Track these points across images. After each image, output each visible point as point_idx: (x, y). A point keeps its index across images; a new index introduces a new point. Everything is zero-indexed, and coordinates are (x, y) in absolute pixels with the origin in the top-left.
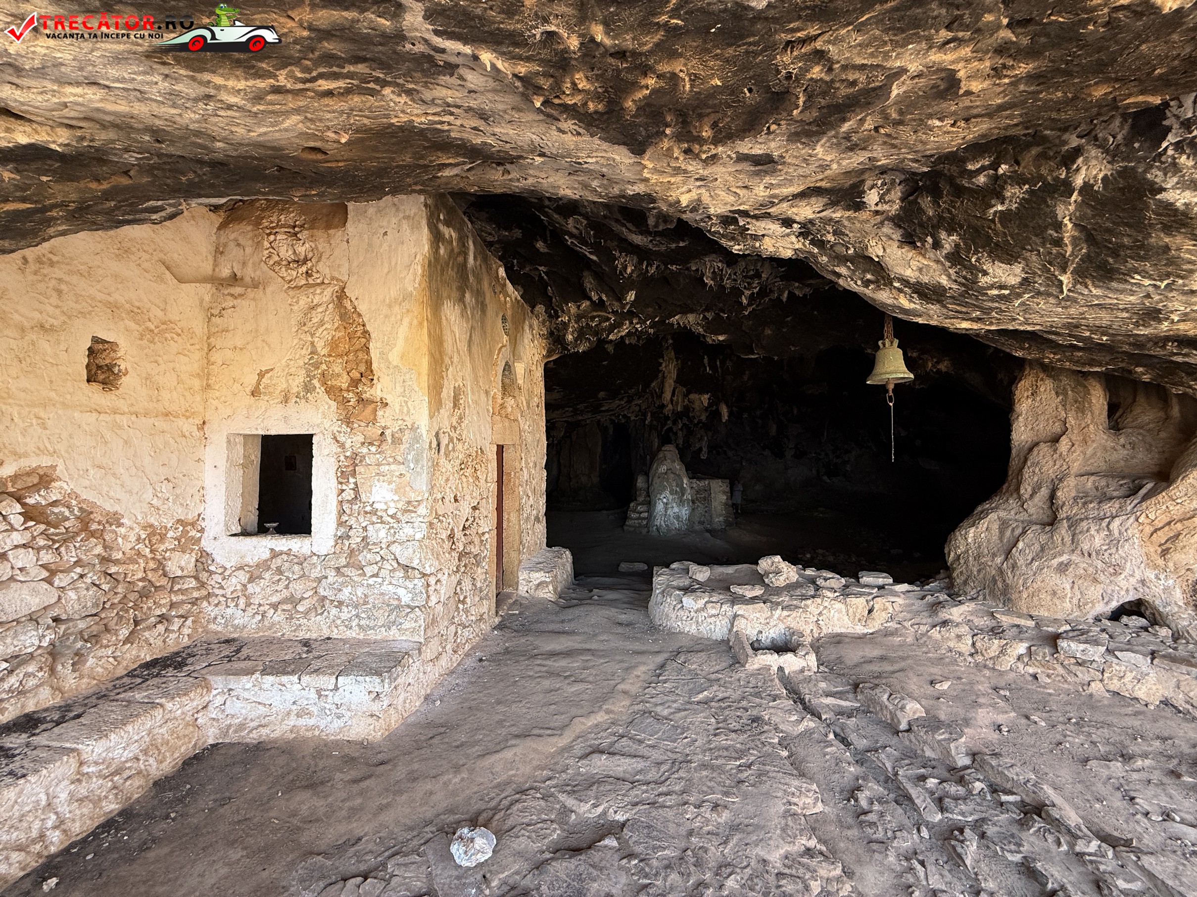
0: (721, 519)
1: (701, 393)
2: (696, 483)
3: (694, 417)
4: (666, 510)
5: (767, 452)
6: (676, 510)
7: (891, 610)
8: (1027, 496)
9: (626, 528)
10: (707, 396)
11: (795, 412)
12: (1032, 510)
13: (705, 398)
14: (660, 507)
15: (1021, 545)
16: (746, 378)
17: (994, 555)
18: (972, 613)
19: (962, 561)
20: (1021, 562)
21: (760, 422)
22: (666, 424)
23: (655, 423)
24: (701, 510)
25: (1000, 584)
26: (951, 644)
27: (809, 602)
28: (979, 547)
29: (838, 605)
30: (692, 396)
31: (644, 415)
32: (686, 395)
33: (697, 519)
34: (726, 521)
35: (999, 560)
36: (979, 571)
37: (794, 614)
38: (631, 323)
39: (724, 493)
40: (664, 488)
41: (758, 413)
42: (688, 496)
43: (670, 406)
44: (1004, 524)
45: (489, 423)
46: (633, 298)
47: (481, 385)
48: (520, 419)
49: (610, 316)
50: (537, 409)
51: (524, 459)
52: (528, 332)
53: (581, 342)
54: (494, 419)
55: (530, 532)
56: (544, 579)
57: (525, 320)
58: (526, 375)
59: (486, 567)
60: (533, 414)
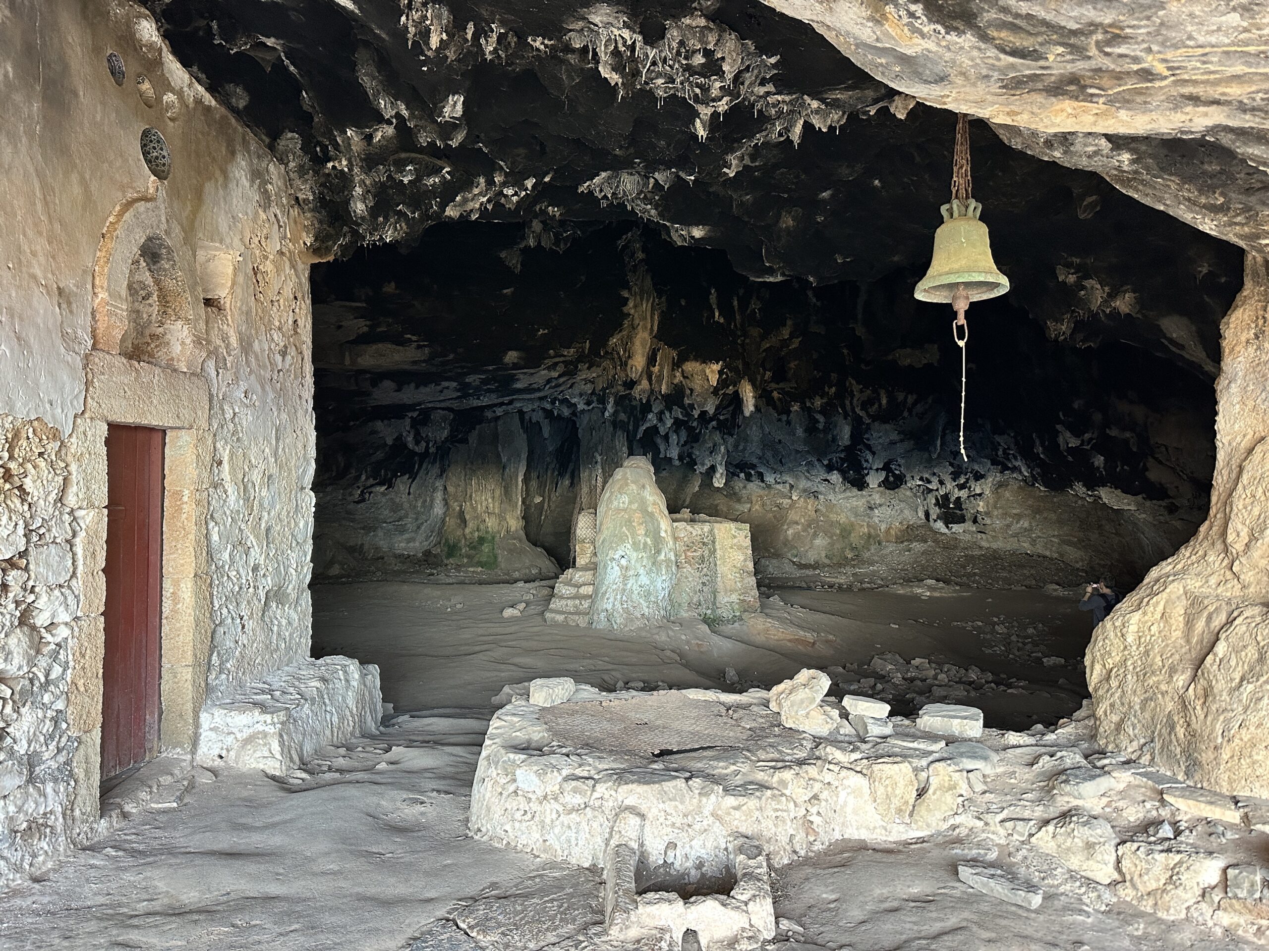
1: (706, 359)
2: (684, 529)
3: (692, 407)
4: (625, 578)
5: (835, 477)
6: (644, 580)
7: (963, 788)
8: (1239, 547)
9: (548, 615)
10: (716, 367)
12: (1248, 577)
13: (712, 372)
14: (613, 574)
15: (1221, 648)
16: (786, 333)
17: (1173, 670)
18: (1123, 794)
19: (1114, 683)
20: (1220, 685)
21: (821, 418)
22: (644, 419)
23: (623, 416)
24: (693, 580)
25: (1180, 731)
26: (1075, 862)
27: (787, 775)
28: (1147, 653)
29: (855, 780)
30: (690, 366)
31: (602, 401)
32: (677, 365)
33: (685, 598)
34: (741, 602)
35: (1181, 680)
36: (1144, 703)
37: (752, 803)
38: (490, 183)
39: (741, 548)
40: (622, 539)
41: (818, 402)
42: (667, 553)
43: (645, 384)
44: (1195, 604)
45: (72, 368)
46: (459, 110)
47: (39, 273)
48: (213, 374)
49: (439, 163)
50: (279, 358)
51: (226, 465)
52: (247, 184)
53: (386, 219)
54: (98, 359)
55: (250, 625)
56: (260, 727)
57: (233, 153)
58: (241, 279)
59: (60, 705)
60: (264, 367)
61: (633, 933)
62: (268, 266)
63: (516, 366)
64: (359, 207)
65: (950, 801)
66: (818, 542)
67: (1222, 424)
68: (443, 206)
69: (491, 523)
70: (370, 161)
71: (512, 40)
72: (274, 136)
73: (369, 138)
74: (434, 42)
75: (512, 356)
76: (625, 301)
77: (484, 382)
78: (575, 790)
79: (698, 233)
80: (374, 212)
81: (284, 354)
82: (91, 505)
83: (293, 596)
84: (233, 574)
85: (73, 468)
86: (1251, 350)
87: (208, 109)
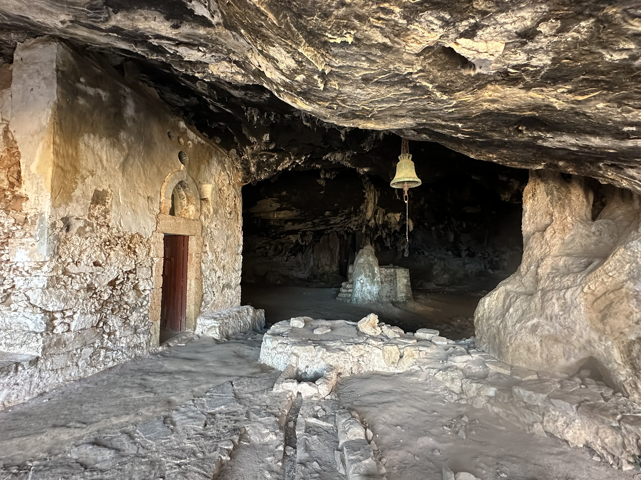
0: (403, 295)
1: (395, 212)
2: (384, 271)
3: (391, 228)
4: (362, 287)
5: (450, 253)
6: (369, 287)
7: (416, 356)
8: (523, 273)
9: (337, 298)
10: (399, 215)
11: (464, 226)
12: (527, 284)
13: (398, 216)
14: (358, 285)
15: (511, 310)
16: (422, 202)
17: (497, 319)
18: (473, 362)
19: (480, 322)
20: (509, 324)
21: (442, 232)
22: (377, 233)
23: (369, 232)
24: (387, 288)
25: (497, 340)
26: (448, 385)
28: (490, 312)
29: (378, 351)
30: (390, 215)
31: (362, 227)
32: (385, 214)
33: (384, 294)
34: (406, 296)
35: (498, 322)
36: (488, 330)
39: (406, 277)
40: (361, 273)
41: (441, 226)
42: (378, 278)
43: (373, 221)
44: (508, 294)
45: (152, 218)
46: (268, 138)
47: (141, 192)
48: (204, 220)
49: (273, 154)
50: (228, 215)
51: (208, 246)
52: (217, 165)
53: (261, 172)
54: (161, 216)
55: (217, 294)
56: (214, 324)
57: (212, 157)
58: (214, 192)
59: (146, 312)
60: (223, 218)
61: (280, 391)
62: (225, 188)
63: (329, 216)
64: (253, 169)
65: (411, 360)
66: (445, 276)
67: (523, 228)
68: (277, 167)
69: (327, 268)
70: (253, 156)
71: (279, 116)
72: (229, 150)
73: (253, 148)
74: (255, 119)
75: (327, 213)
76: (365, 194)
77: (320, 222)
78: (281, 347)
79: (366, 170)
80: (257, 170)
81: (230, 213)
82: (158, 257)
83: (233, 286)
84: (210, 279)
85: (152, 246)
86: (531, 200)
87: (203, 144)
